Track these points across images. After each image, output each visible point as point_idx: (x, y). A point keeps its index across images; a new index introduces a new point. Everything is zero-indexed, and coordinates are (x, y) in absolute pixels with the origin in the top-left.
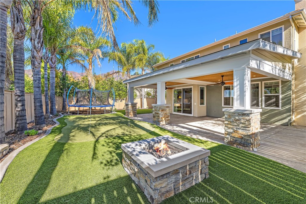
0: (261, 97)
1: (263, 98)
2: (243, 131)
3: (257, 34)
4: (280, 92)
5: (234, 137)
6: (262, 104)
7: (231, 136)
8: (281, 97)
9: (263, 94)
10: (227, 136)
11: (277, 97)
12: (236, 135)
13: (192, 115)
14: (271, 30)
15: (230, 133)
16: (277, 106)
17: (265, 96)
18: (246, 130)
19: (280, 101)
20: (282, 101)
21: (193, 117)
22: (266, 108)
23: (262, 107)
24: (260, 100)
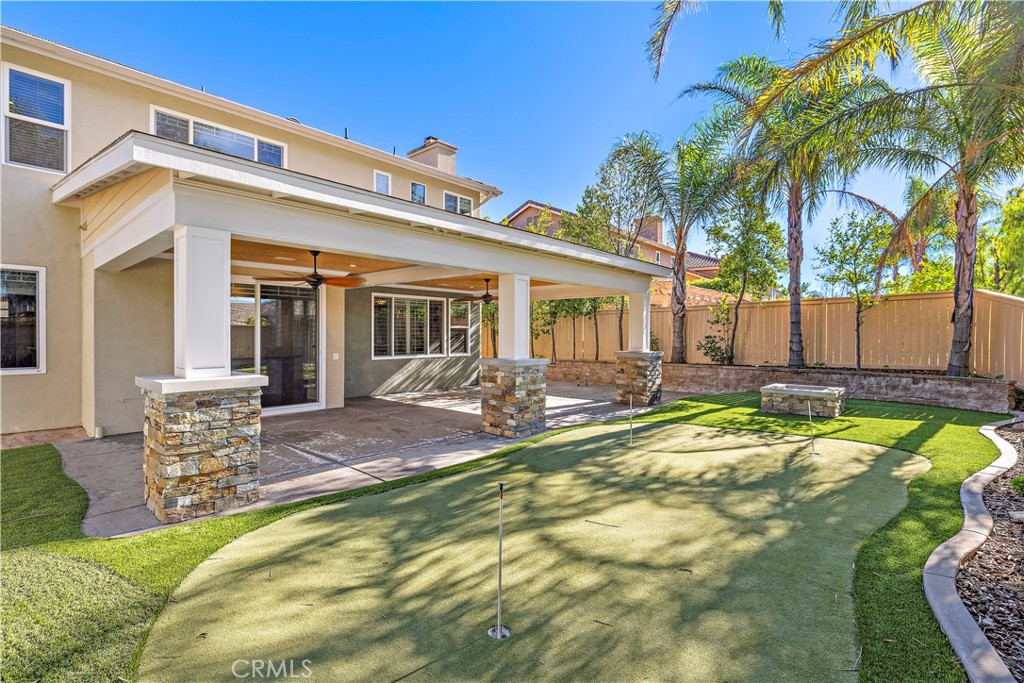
0: (447, 332)
1: (450, 333)
2: (658, 380)
4: (469, 324)
6: (447, 347)
8: (470, 332)
9: (450, 327)
11: (466, 332)
12: (654, 388)
13: (320, 405)
15: (650, 387)
16: (466, 350)
17: (452, 330)
19: (470, 340)
20: (472, 338)
22: (453, 355)
23: (449, 354)
24: (445, 338)
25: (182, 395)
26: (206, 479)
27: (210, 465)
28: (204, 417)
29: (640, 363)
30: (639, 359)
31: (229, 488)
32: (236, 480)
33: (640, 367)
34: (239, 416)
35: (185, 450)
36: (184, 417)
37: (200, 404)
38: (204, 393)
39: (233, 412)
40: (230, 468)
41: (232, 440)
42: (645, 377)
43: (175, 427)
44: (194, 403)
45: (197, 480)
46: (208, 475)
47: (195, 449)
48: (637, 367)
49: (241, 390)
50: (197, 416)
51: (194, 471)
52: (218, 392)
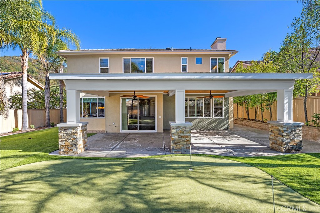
0: (212, 109)
1: (213, 109)
2: (297, 139)
3: (209, 57)
4: (223, 106)
5: (291, 145)
6: (212, 115)
7: (289, 145)
8: (223, 109)
9: (213, 107)
10: (286, 146)
11: (221, 109)
12: (292, 143)
13: (155, 131)
14: (218, 58)
15: (288, 142)
16: (221, 116)
17: (214, 108)
18: (299, 138)
19: (223, 112)
20: (225, 111)
21: (157, 133)
22: (215, 118)
23: (213, 117)
24: (211, 111)
25: (61, 127)
26: (66, 146)
27: (67, 143)
28: (66, 133)
29: (280, 128)
30: (279, 126)
31: (71, 149)
32: (72, 148)
33: (280, 131)
34: (73, 133)
35: (62, 139)
36: (62, 132)
37: (65, 129)
38: (66, 127)
39: (71, 132)
40: (71, 145)
41: (71, 138)
42: (283, 136)
43: (60, 134)
44: (64, 129)
45: (65, 146)
46: (67, 145)
47: (64, 139)
48: (279, 130)
49: (73, 127)
50: (65, 132)
51: (64, 144)
52: (69, 127)
